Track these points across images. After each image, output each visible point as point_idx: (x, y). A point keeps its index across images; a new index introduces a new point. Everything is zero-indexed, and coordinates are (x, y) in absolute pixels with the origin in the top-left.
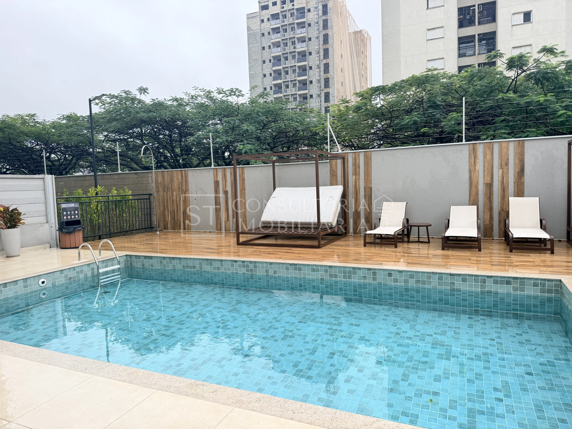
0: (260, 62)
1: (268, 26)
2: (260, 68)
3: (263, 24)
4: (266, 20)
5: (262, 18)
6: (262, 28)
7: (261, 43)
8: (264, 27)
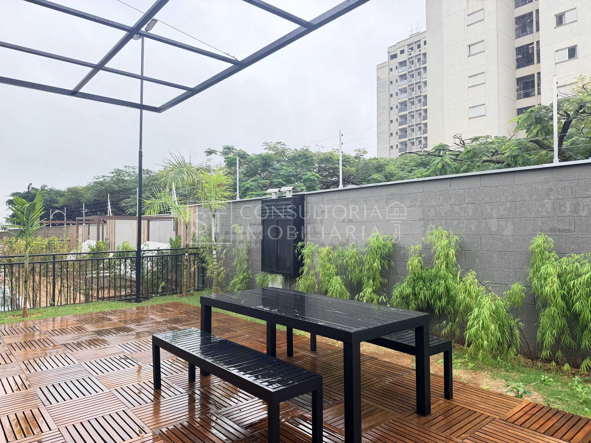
0: (388, 109)
1: (396, 74)
2: (387, 115)
3: (391, 73)
4: (394, 69)
5: (390, 67)
6: (391, 76)
7: (389, 91)
8: (392, 75)
